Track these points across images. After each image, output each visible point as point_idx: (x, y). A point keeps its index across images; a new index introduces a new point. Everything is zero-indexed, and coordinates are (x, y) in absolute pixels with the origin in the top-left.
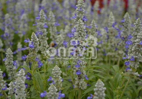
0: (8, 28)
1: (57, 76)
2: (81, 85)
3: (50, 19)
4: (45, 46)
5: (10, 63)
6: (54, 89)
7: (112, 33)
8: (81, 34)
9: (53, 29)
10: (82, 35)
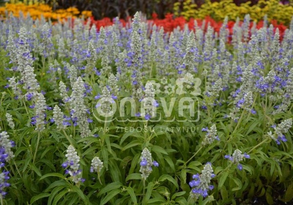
0: (76, 53)
1: (113, 84)
2: (138, 96)
3: (113, 39)
4: (106, 62)
5: (73, 79)
6: (107, 92)
7: (173, 52)
8: (136, 45)
9: (116, 49)
10: (138, 46)
